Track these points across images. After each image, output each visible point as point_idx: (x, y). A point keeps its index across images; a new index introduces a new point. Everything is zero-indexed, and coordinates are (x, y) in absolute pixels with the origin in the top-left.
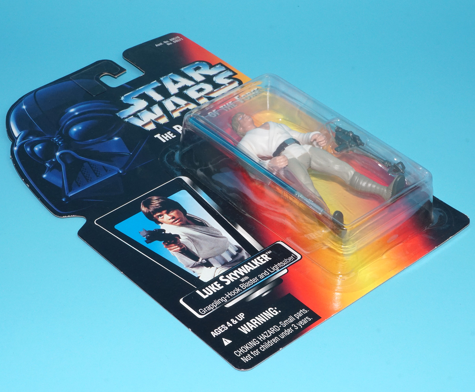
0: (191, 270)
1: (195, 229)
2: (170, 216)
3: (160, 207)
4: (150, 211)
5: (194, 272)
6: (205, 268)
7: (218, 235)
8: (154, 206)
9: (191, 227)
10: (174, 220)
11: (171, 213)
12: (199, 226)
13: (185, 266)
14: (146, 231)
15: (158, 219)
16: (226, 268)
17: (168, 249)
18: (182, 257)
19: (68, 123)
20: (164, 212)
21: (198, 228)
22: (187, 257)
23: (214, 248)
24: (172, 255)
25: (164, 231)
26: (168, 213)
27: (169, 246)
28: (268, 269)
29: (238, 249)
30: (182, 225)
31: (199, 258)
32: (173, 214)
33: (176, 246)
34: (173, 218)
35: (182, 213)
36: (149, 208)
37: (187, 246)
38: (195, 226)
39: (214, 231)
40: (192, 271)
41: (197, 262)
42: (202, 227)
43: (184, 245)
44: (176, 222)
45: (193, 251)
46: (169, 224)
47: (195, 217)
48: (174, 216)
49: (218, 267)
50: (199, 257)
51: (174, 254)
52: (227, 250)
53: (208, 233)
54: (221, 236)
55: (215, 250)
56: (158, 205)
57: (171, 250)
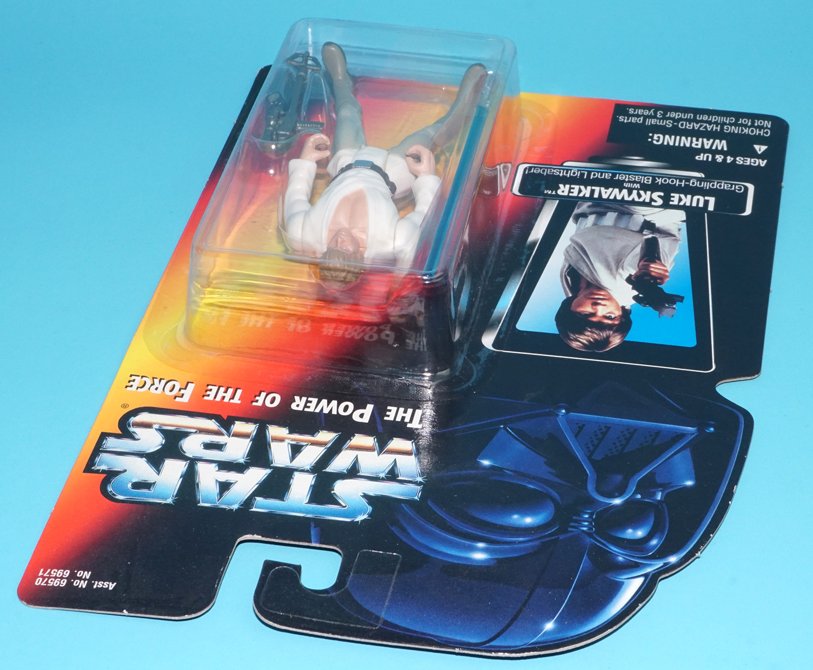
0: (679, 234)
1: (592, 273)
2: (595, 309)
3: (589, 329)
4: (611, 332)
5: (680, 230)
6: (657, 225)
7: (577, 248)
8: (595, 335)
9: (594, 278)
10: (599, 301)
11: (587, 312)
12: (581, 273)
13: (679, 242)
14: (659, 313)
15: (619, 316)
16: (632, 209)
17: (667, 274)
18: (666, 254)
19: (521, 539)
20: (594, 319)
21: (586, 271)
22: (661, 250)
23: (609, 236)
24: (674, 264)
25: (636, 298)
26: (594, 315)
27: (660, 276)
28: (585, 177)
29: (580, 219)
30: (600, 288)
31: (647, 240)
32: (588, 309)
33: (652, 269)
34: (595, 304)
35: (574, 302)
36: (608, 337)
37: (638, 262)
38: (585, 277)
39: (572, 255)
40: (680, 232)
41: (657, 236)
42: (580, 269)
43: (641, 264)
44: (601, 297)
45: (640, 251)
46: (615, 300)
47: (566, 286)
48: (590, 306)
49: (642, 216)
50: (644, 240)
51: (672, 263)
52: (596, 225)
53: (585, 257)
54: (573, 244)
55: (610, 235)
56: (589, 333)
57: (666, 271)
